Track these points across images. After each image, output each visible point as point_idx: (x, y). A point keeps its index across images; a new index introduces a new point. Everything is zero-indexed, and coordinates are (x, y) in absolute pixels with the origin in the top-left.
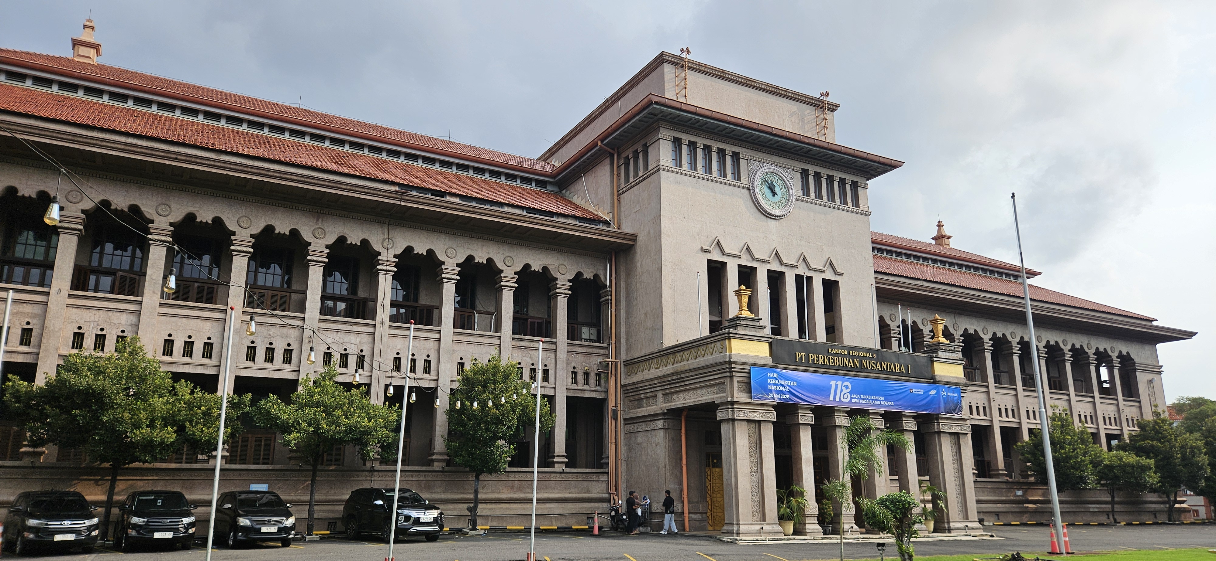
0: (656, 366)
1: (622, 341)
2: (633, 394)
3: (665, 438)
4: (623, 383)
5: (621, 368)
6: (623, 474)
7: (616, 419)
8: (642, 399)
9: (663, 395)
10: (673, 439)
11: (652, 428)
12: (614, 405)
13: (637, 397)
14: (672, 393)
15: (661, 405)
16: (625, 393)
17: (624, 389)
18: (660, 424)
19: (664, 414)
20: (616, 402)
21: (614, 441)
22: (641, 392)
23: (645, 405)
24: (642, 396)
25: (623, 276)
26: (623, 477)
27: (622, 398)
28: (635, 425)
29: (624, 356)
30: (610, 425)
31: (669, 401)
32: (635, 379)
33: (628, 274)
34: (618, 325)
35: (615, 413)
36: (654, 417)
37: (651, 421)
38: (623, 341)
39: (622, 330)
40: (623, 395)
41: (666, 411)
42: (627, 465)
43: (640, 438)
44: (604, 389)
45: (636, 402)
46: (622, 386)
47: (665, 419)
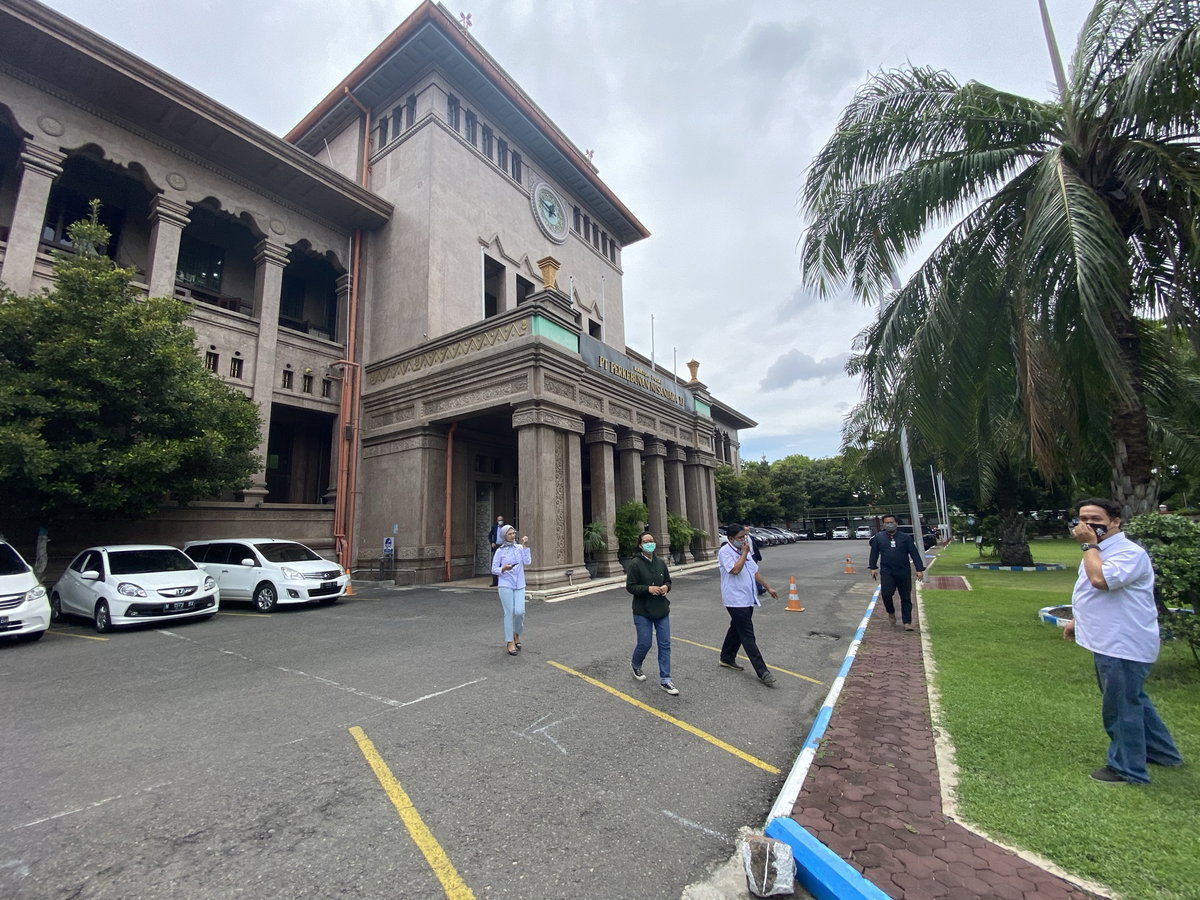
0: (415, 368)
1: (364, 340)
2: (377, 407)
3: (423, 461)
4: (363, 394)
5: (361, 375)
6: (357, 512)
7: (350, 441)
8: (390, 413)
9: (425, 404)
10: (435, 462)
11: (404, 448)
12: (348, 420)
13: (382, 411)
14: (438, 401)
15: (421, 416)
16: (366, 408)
17: (365, 401)
18: (417, 442)
19: (424, 428)
20: (351, 416)
21: (345, 468)
22: (391, 403)
23: (395, 420)
24: (392, 408)
25: (370, 260)
26: (357, 515)
27: (362, 412)
28: (379, 446)
29: (366, 360)
30: (340, 448)
31: (432, 412)
32: (382, 386)
33: (379, 258)
34: (360, 321)
35: (349, 431)
36: (409, 433)
37: (403, 439)
38: (366, 341)
39: (365, 328)
40: (362, 411)
41: (427, 425)
42: (364, 499)
43: (385, 464)
44: (334, 401)
45: (381, 418)
46: (362, 398)
47: (425, 435)
